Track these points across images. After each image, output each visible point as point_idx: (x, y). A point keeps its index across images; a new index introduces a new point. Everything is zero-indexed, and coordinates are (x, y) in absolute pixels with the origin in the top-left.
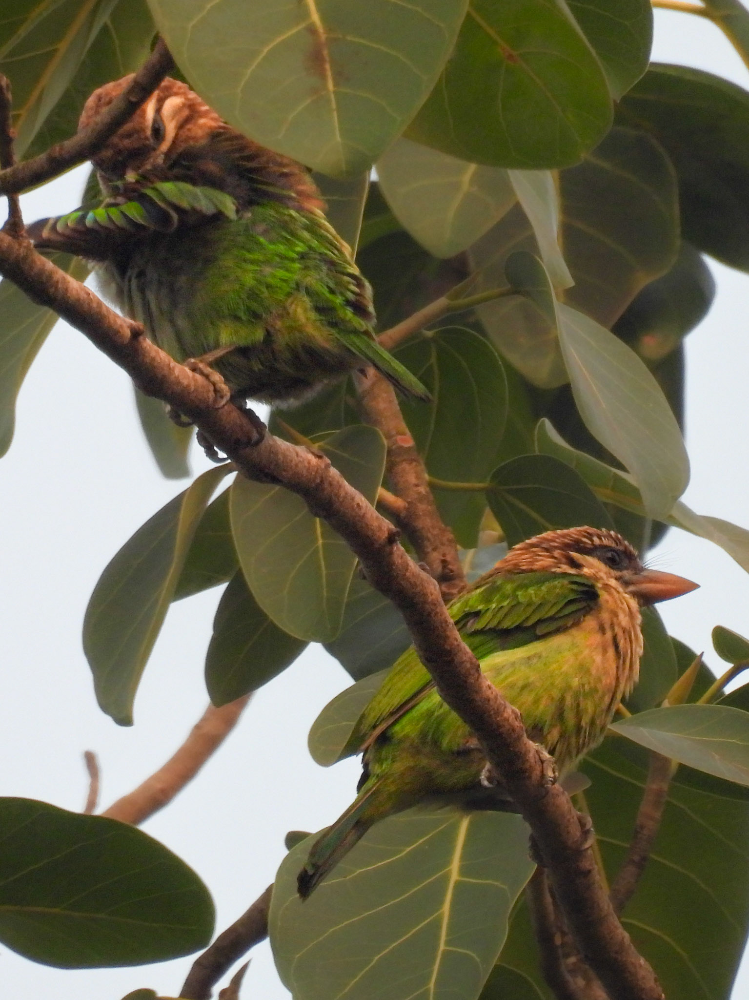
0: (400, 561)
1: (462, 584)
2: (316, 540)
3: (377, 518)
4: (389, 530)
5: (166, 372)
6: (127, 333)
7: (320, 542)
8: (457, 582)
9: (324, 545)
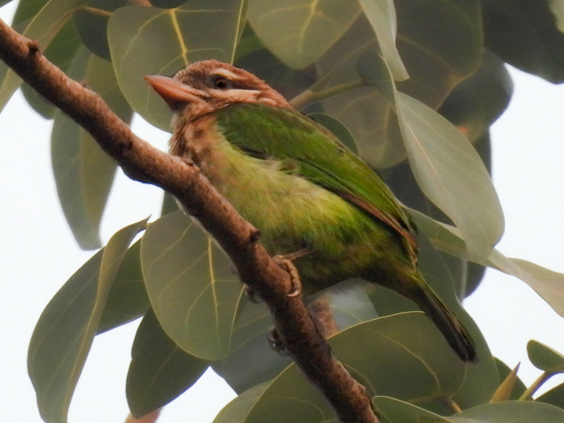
0: (261, 258)
1: (327, 314)
2: (210, 280)
3: (241, 220)
4: (251, 232)
5: (59, 83)
6: (26, 49)
7: (213, 281)
8: (324, 312)
9: (216, 284)
